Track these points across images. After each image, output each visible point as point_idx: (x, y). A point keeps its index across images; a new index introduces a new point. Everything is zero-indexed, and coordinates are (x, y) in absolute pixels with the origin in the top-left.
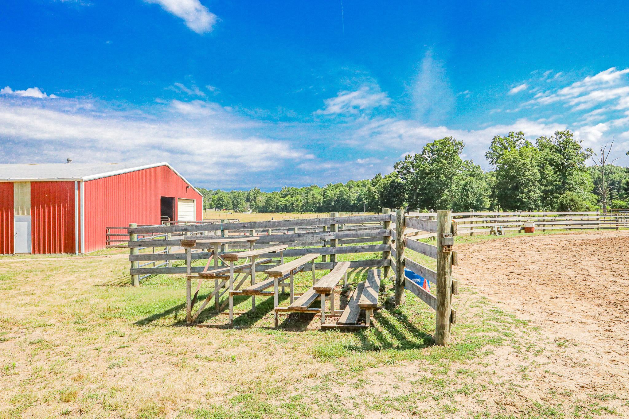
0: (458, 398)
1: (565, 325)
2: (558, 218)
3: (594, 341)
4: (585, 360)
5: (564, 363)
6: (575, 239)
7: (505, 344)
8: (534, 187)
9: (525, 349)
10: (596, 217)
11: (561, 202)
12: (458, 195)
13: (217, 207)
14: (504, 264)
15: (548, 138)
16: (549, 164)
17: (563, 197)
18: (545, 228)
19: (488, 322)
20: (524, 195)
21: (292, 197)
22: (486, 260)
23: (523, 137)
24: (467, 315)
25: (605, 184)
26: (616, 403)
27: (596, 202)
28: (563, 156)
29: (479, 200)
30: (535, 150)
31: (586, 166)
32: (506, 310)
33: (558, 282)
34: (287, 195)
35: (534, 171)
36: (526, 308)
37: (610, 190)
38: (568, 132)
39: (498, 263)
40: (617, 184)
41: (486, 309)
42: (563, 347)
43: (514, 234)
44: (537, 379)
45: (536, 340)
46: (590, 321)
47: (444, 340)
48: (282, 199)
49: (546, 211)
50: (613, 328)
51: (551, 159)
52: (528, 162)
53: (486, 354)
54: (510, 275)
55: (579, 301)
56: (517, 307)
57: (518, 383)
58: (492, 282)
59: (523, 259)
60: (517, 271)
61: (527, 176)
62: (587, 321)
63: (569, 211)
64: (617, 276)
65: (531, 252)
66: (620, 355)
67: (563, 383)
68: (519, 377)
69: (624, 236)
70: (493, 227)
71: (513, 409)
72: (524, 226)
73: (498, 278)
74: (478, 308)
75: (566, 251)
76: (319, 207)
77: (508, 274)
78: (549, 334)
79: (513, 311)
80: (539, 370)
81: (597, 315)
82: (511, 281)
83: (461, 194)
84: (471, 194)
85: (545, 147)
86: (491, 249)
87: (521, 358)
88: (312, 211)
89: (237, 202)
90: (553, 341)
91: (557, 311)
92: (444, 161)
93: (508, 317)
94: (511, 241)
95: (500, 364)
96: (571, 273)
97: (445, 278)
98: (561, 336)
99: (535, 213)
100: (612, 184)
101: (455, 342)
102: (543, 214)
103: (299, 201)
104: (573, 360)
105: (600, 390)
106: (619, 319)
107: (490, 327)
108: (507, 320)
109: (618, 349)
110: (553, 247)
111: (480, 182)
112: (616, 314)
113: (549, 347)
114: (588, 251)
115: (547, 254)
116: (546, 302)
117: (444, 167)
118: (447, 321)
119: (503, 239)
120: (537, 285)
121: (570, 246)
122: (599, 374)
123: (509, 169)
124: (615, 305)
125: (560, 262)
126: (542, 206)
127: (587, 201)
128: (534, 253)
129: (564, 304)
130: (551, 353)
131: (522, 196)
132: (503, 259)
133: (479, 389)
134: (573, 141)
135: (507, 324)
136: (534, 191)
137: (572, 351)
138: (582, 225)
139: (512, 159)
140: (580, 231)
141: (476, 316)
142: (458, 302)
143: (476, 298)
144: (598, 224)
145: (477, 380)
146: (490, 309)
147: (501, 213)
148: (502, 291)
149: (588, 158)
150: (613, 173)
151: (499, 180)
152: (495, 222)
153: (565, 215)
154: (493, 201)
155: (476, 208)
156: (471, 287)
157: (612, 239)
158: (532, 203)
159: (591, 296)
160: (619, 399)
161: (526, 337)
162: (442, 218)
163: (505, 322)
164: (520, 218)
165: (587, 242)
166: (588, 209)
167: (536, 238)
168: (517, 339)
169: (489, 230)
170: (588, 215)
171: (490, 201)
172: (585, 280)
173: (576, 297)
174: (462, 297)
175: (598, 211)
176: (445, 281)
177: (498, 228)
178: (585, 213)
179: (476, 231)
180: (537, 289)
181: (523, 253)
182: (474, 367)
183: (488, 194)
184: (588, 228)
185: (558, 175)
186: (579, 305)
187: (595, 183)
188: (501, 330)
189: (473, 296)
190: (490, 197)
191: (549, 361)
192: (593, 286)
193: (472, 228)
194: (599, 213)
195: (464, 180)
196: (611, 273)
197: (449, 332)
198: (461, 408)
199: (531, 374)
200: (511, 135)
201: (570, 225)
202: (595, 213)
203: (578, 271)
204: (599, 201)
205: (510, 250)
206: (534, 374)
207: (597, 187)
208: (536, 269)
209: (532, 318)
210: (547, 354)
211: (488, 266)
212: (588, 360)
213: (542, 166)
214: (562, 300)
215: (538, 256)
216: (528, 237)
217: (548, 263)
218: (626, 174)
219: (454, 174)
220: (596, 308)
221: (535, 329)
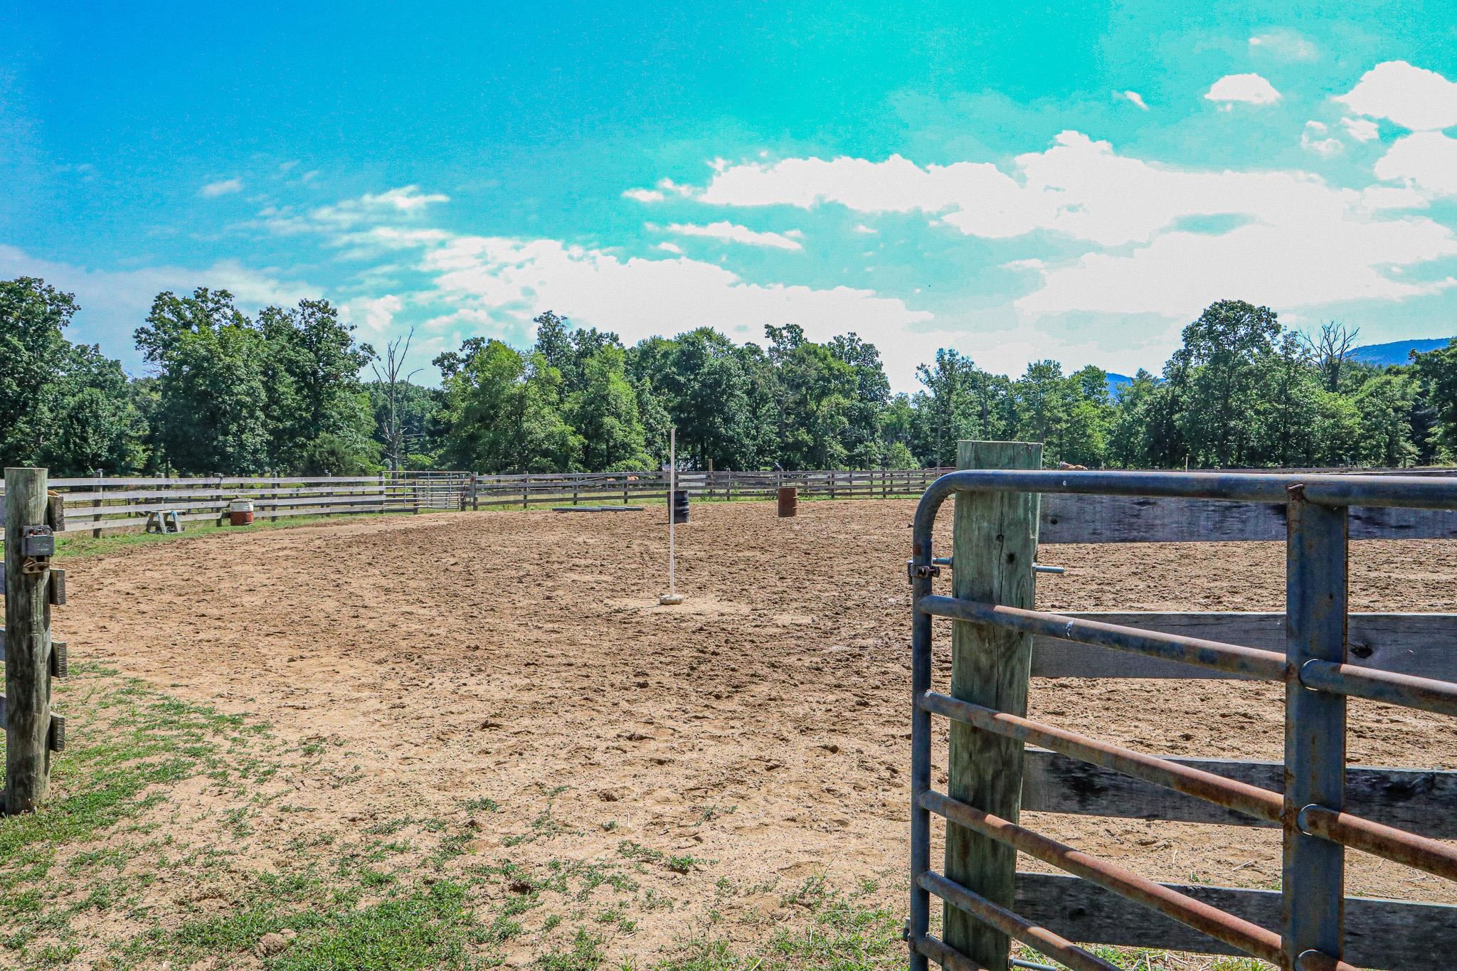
0: (79, 923)
1: (320, 709)
2: (303, 491)
3: (374, 731)
4: (357, 768)
5: (318, 784)
6: (338, 535)
7: (193, 773)
8: (253, 421)
9: (238, 774)
10: (377, 489)
11: (311, 456)
12: (57, 434)
14: (185, 598)
15: (285, 312)
16: (287, 370)
17: (315, 446)
18: (277, 513)
19: (148, 732)
20: (230, 438)
22: (137, 593)
23: (230, 304)
24: (93, 727)
25: (395, 420)
26: (411, 829)
27: (379, 458)
28: (316, 355)
29: (117, 448)
30: (256, 337)
31: (362, 381)
32: (192, 700)
33: (303, 626)
35: (253, 384)
36: (238, 689)
37: (404, 433)
38: (327, 304)
39: (167, 597)
40: (418, 421)
41: (142, 705)
42: (316, 754)
43: (206, 528)
44: (266, 828)
45: (261, 751)
46: (366, 693)
47: (31, 796)
49: (279, 476)
50: (406, 701)
51: (290, 361)
52: (240, 363)
53: (148, 804)
54: (198, 621)
55: (346, 660)
56: (216, 690)
57: (225, 848)
58: (156, 642)
59: (227, 585)
60: (216, 612)
61: (237, 395)
62: (360, 695)
63: (326, 475)
64: (412, 604)
65: (246, 568)
66: (416, 746)
67: (317, 823)
68: (227, 837)
69: (427, 524)
70: (153, 515)
71: (215, 904)
72: (230, 509)
73: (168, 631)
74: (121, 707)
75: (321, 560)
77: (193, 619)
78: (287, 734)
79: (208, 699)
80: (270, 810)
81: (379, 681)
82: (201, 636)
83: (66, 433)
84: (95, 431)
85: (278, 331)
86: (150, 566)
87: (231, 794)
90: (295, 745)
91: (303, 685)
92: (15, 341)
93: (198, 715)
94: (200, 544)
95: (184, 819)
96: (330, 605)
97: (31, 640)
98: (310, 733)
99: (254, 480)
100: (408, 420)
101: (64, 796)
102: (271, 481)
104: (335, 773)
105: (383, 815)
106: (415, 682)
107: (153, 742)
108: (195, 721)
109: (415, 736)
110: (294, 553)
111: (119, 402)
112: (410, 674)
113: (287, 760)
114: (363, 557)
115: (281, 570)
116: (280, 671)
117: (13, 356)
118: (40, 749)
119: (179, 541)
120: (260, 638)
121: (328, 551)
122: (381, 790)
123: (195, 376)
124: (409, 657)
125: (308, 585)
126: (269, 464)
127: (362, 454)
128: (252, 569)
129: (317, 670)
130: (293, 770)
131: (226, 440)
132: (183, 588)
133: (135, 887)
134: (337, 325)
135: (194, 730)
136: (252, 430)
137: (333, 758)
138: (352, 504)
139: (203, 352)
140: (349, 517)
141: (116, 724)
142: (67, 699)
143: (115, 685)
144: (381, 503)
145: (129, 868)
146: (153, 702)
147: (174, 480)
148: (181, 659)
149: (364, 365)
150: (410, 399)
151: (169, 400)
152: (159, 500)
153: (318, 485)
154: (154, 450)
155: (110, 469)
156: (101, 660)
157: (406, 532)
158: (249, 457)
159: (368, 646)
160: (413, 822)
161: (239, 749)
162: (21, 486)
163: (189, 726)
164: (220, 492)
165: (361, 540)
166: (363, 472)
167: (257, 535)
168: (220, 756)
169: (143, 521)
170: (363, 484)
171: (144, 451)
172: (357, 617)
173: (339, 651)
174: (77, 687)
175: (381, 475)
176: (30, 648)
177: (166, 515)
178: (358, 479)
179: (108, 526)
180: (260, 645)
181: (229, 570)
182: (118, 841)
183: (141, 433)
184: (362, 512)
185: (305, 397)
186: (346, 666)
187: (378, 418)
188: (181, 745)
189: (108, 680)
190: (146, 441)
191: (290, 786)
192: (371, 626)
193: (97, 518)
194: (384, 479)
195: (74, 395)
196: (404, 598)
197: (46, 773)
198: (88, 942)
199: (253, 823)
200: (202, 294)
201: (328, 505)
202: (376, 479)
203: (343, 600)
204: (383, 456)
205: (197, 565)
206: (259, 820)
207: (381, 427)
208: (256, 603)
209: (252, 708)
210: (284, 775)
211: (143, 607)
212: (363, 768)
213: (270, 375)
214: (312, 661)
215: (262, 575)
216: (239, 536)
217: (282, 588)
218: (433, 403)
219: (45, 378)
220: (376, 667)
221: (258, 729)
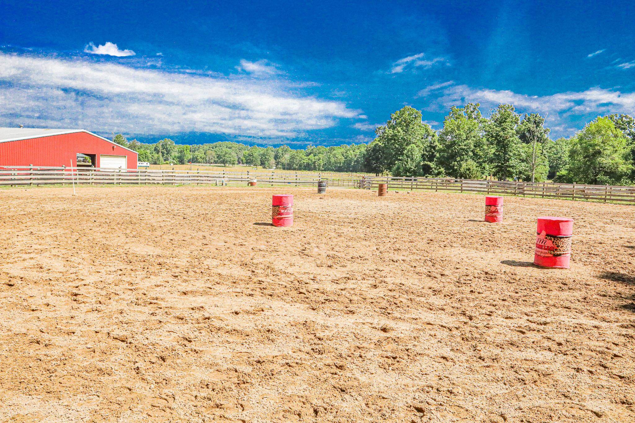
13: (247, 163)
21: (314, 156)
34: (310, 154)
48: (305, 157)
76: (340, 167)
88: (332, 170)
89: (266, 158)
103: (321, 160)
